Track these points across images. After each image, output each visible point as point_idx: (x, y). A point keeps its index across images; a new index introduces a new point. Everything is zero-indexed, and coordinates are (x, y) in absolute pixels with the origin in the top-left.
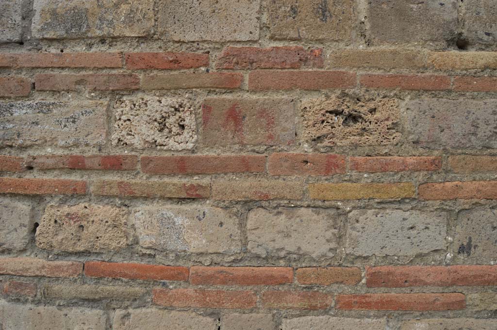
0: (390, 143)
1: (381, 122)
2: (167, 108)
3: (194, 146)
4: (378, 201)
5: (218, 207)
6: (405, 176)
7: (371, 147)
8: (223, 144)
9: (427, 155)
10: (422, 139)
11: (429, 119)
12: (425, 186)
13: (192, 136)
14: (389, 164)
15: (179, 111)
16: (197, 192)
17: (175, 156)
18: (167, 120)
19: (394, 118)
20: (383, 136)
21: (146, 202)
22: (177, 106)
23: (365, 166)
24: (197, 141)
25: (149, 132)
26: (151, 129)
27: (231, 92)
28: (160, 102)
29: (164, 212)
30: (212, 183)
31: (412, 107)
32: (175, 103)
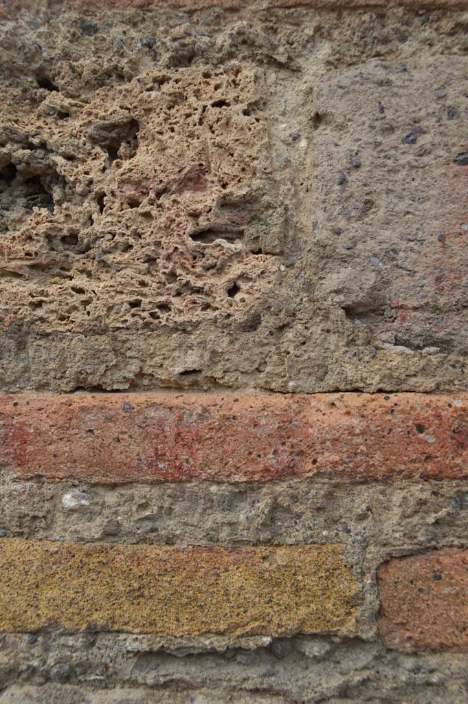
0: (211, 314)
1: (159, 195)
4: (136, 646)
6: (298, 509)
7: (103, 341)
9: (430, 383)
10: (400, 290)
11: (437, 172)
12: (417, 566)
14: (200, 440)
19: (235, 170)
20: (173, 276)
23: (64, 447)
31: (338, 107)
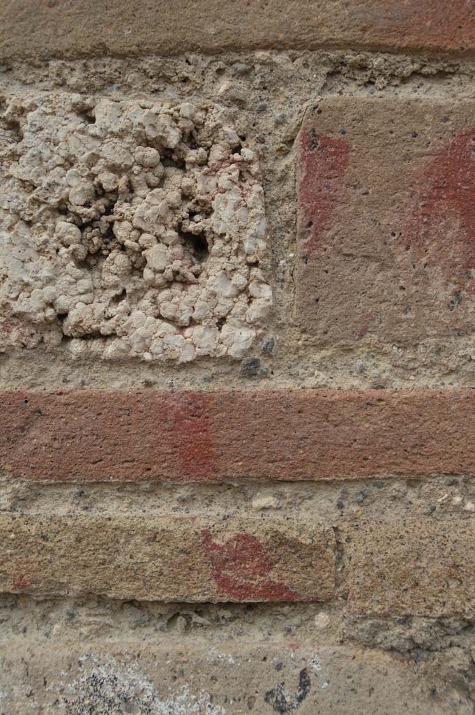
2: (121, 145)
3: (258, 338)
5: (374, 646)
8: (400, 332)
13: (245, 290)
15: (181, 165)
16: (273, 576)
17: (162, 388)
18: (121, 208)
21: (16, 615)
22: (173, 139)
24: (271, 315)
25: (30, 266)
26: (40, 252)
27: (442, 75)
28: (86, 114)
29: (103, 673)
30: (345, 526)
32: (164, 120)
